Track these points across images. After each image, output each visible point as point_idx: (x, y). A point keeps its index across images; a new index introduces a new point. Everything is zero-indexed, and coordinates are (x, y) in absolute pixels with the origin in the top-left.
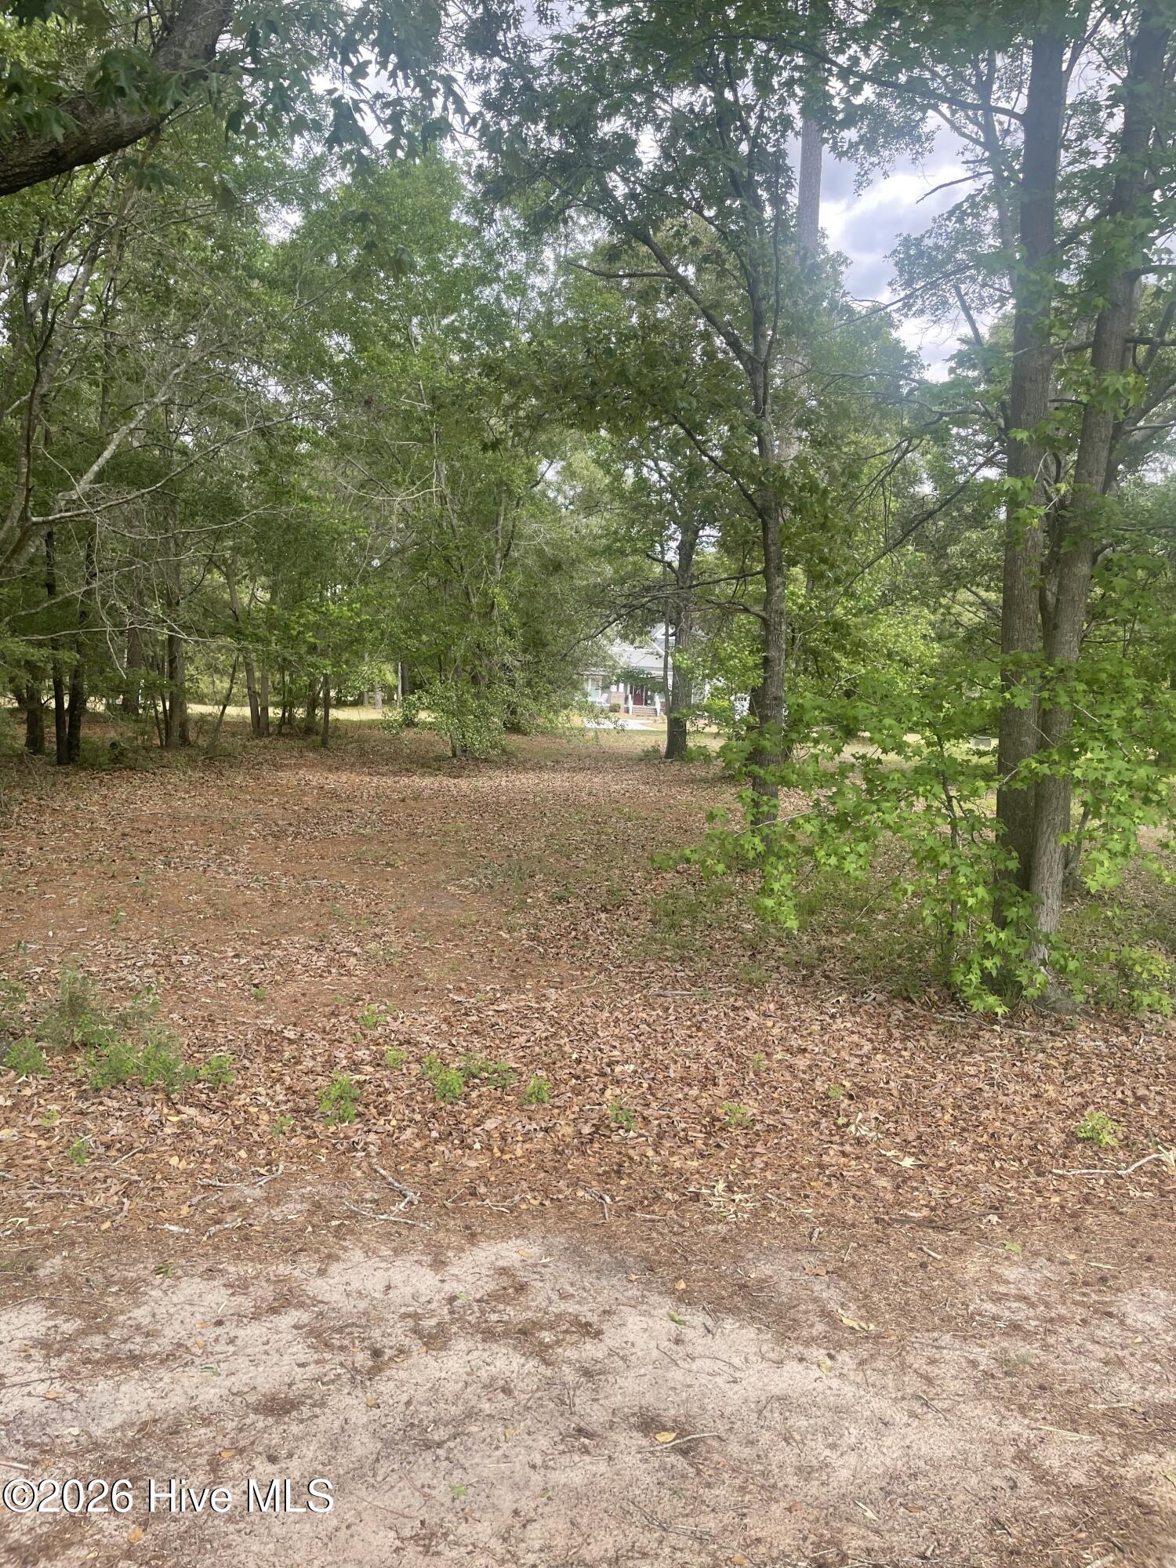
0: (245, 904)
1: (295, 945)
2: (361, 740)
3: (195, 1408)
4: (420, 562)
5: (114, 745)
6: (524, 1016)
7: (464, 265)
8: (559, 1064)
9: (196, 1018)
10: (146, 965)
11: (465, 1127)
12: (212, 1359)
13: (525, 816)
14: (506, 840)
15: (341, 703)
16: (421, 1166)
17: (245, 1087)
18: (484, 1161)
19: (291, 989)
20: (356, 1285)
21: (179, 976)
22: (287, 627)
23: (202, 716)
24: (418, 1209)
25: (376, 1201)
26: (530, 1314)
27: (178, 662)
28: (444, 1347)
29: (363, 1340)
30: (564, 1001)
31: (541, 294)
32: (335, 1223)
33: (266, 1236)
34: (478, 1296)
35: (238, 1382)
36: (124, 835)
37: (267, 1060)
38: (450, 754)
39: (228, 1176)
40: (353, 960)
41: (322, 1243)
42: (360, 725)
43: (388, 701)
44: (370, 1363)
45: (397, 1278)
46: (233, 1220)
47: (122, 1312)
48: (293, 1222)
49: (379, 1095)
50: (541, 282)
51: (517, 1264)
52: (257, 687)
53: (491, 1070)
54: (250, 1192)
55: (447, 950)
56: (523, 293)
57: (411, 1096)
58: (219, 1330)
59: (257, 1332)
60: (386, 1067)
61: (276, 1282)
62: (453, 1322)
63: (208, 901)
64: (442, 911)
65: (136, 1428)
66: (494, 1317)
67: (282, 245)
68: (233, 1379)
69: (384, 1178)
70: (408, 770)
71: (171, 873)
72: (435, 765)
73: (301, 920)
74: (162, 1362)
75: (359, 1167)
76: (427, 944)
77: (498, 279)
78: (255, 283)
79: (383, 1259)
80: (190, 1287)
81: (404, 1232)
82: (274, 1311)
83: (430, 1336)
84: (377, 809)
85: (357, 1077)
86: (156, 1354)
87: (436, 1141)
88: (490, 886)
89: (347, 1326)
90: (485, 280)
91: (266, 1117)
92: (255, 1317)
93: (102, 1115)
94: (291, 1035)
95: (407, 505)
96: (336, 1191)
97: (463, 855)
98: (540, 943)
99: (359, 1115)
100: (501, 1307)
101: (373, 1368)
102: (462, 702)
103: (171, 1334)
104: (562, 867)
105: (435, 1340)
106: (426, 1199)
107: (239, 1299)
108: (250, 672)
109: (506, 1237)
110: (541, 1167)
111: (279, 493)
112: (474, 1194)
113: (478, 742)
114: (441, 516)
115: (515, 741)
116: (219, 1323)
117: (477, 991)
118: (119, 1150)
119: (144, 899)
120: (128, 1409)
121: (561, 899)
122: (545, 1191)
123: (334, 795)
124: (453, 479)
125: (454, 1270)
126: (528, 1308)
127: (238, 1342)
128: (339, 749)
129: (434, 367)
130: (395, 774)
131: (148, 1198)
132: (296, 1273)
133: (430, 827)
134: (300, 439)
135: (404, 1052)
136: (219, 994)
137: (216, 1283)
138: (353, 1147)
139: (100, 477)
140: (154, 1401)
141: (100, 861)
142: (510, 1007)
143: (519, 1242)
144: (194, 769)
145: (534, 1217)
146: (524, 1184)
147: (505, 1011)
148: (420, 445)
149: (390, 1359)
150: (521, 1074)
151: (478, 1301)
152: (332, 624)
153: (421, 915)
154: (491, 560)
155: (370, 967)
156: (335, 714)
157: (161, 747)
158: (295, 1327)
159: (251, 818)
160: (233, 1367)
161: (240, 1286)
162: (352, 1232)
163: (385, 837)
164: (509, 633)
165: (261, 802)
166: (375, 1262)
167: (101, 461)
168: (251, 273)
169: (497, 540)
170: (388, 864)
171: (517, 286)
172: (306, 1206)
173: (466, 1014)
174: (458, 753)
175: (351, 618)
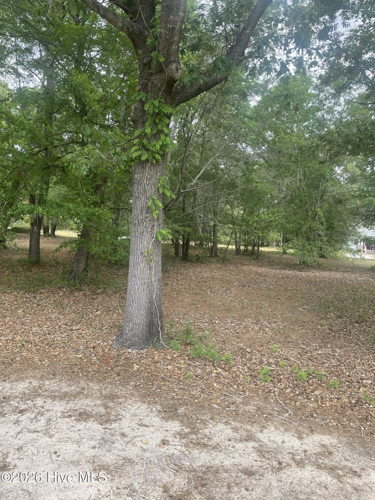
0: (234, 307)
1: (249, 321)
2: (269, 258)
3: (223, 466)
4: (292, 201)
5: (197, 256)
6: (327, 356)
7: (312, 106)
8: (341, 376)
9: (220, 341)
10: (205, 322)
11: (308, 392)
12: (227, 451)
13: (326, 286)
14: (319, 294)
15: (262, 245)
16: (293, 402)
17: (235, 365)
18: (315, 405)
19: (248, 335)
20: (272, 438)
21: (215, 327)
22: (248, 222)
23: (222, 248)
24: (292, 417)
25: (278, 411)
26: (334, 463)
27: (216, 232)
28: (303, 467)
29: (275, 458)
30: (342, 353)
31: (338, 112)
32: (265, 416)
33: (243, 415)
34: (315, 452)
35: (236, 461)
36: (199, 282)
37: (242, 357)
38: (299, 263)
39: (231, 393)
40: (267, 329)
41: (261, 421)
42: (268, 253)
43: (278, 245)
44: (278, 466)
45: (286, 439)
46: (233, 408)
47: (201, 429)
48: (251, 413)
49: (278, 375)
50: (338, 109)
51: (329, 444)
52: (238, 240)
53: (316, 374)
54: (239, 400)
55: (299, 330)
56: (332, 113)
57: (288, 378)
58: (230, 443)
59: (241, 446)
60: (280, 366)
61: (247, 431)
62: (306, 459)
63: (223, 304)
64: (297, 316)
65: (206, 468)
66: (321, 461)
67: (255, 107)
68: (234, 459)
69: (281, 404)
70: (284, 268)
71: (212, 295)
72: (294, 267)
73: (251, 314)
74: (213, 448)
75: (272, 398)
76: (292, 327)
77: (324, 109)
78: (246, 119)
79: (281, 431)
80: (221, 426)
81: (288, 424)
82: (246, 440)
83: (298, 462)
84: (274, 280)
85: (270, 368)
86: (211, 445)
87: (298, 395)
88: (314, 309)
89: (270, 451)
90: (319, 110)
91: (242, 376)
92: (241, 441)
93: (195, 366)
94: (248, 350)
95: (289, 183)
96: (265, 405)
97: (304, 298)
98: (332, 331)
99: (271, 381)
100: (323, 458)
101: (279, 468)
102: (304, 246)
103: (215, 440)
104: (340, 305)
105: (300, 464)
106: (295, 414)
107: (236, 434)
108: (236, 235)
109: (324, 434)
110: (336, 411)
111: (249, 181)
112: (312, 416)
113: (309, 260)
114: (300, 186)
115: (322, 260)
116: (230, 440)
117: (310, 345)
118: (200, 378)
119: (205, 302)
120: (203, 461)
121: (340, 317)
122: (338, 421)
123: (260, 275)
124: (304, 174)
125: (306, 441)
126: (333, 461)
127: (236, 448)
128: (261, 260)
129: (300, 139)
130: (280, 269)
131: (208, 395)
132: (253, 429)
133: (292, 287)
134: (256, 164)
135: (285, 362)
136: (226, 334)
137: (228, 427)
138: (270, 391)
139: (199, 178)
140: (211, 460)
141: (193, 289)
142: (322, 353)
143: (329, 436)
144: (218, 264)
145: (334, 429)
146: (330, 417)
147: (321, 354)
148: (293, 164)
149: (285, 466)
150: (327, 377)
151: (315, 454)
152: (262, 221)
153: (290, 317)
154: (316, 200)
155: (273, 332)
156: (261, 249)
157: (209, 257)
158: (253, 447)
159: (235, 280)
160: (234, 456)
161: (236, 430)
162: (270, 420)
163: (277, 289)
164: (322, 224)
165: (238, 275)
166: (278, 432)
167: (200, 174)
168: (245, 116)
169: (319, 193)
170: (278, 299)
171: (330, 111)
172: (255, 408)
173: (306, 353)
174: (302, 263)
175: (268, 219)
